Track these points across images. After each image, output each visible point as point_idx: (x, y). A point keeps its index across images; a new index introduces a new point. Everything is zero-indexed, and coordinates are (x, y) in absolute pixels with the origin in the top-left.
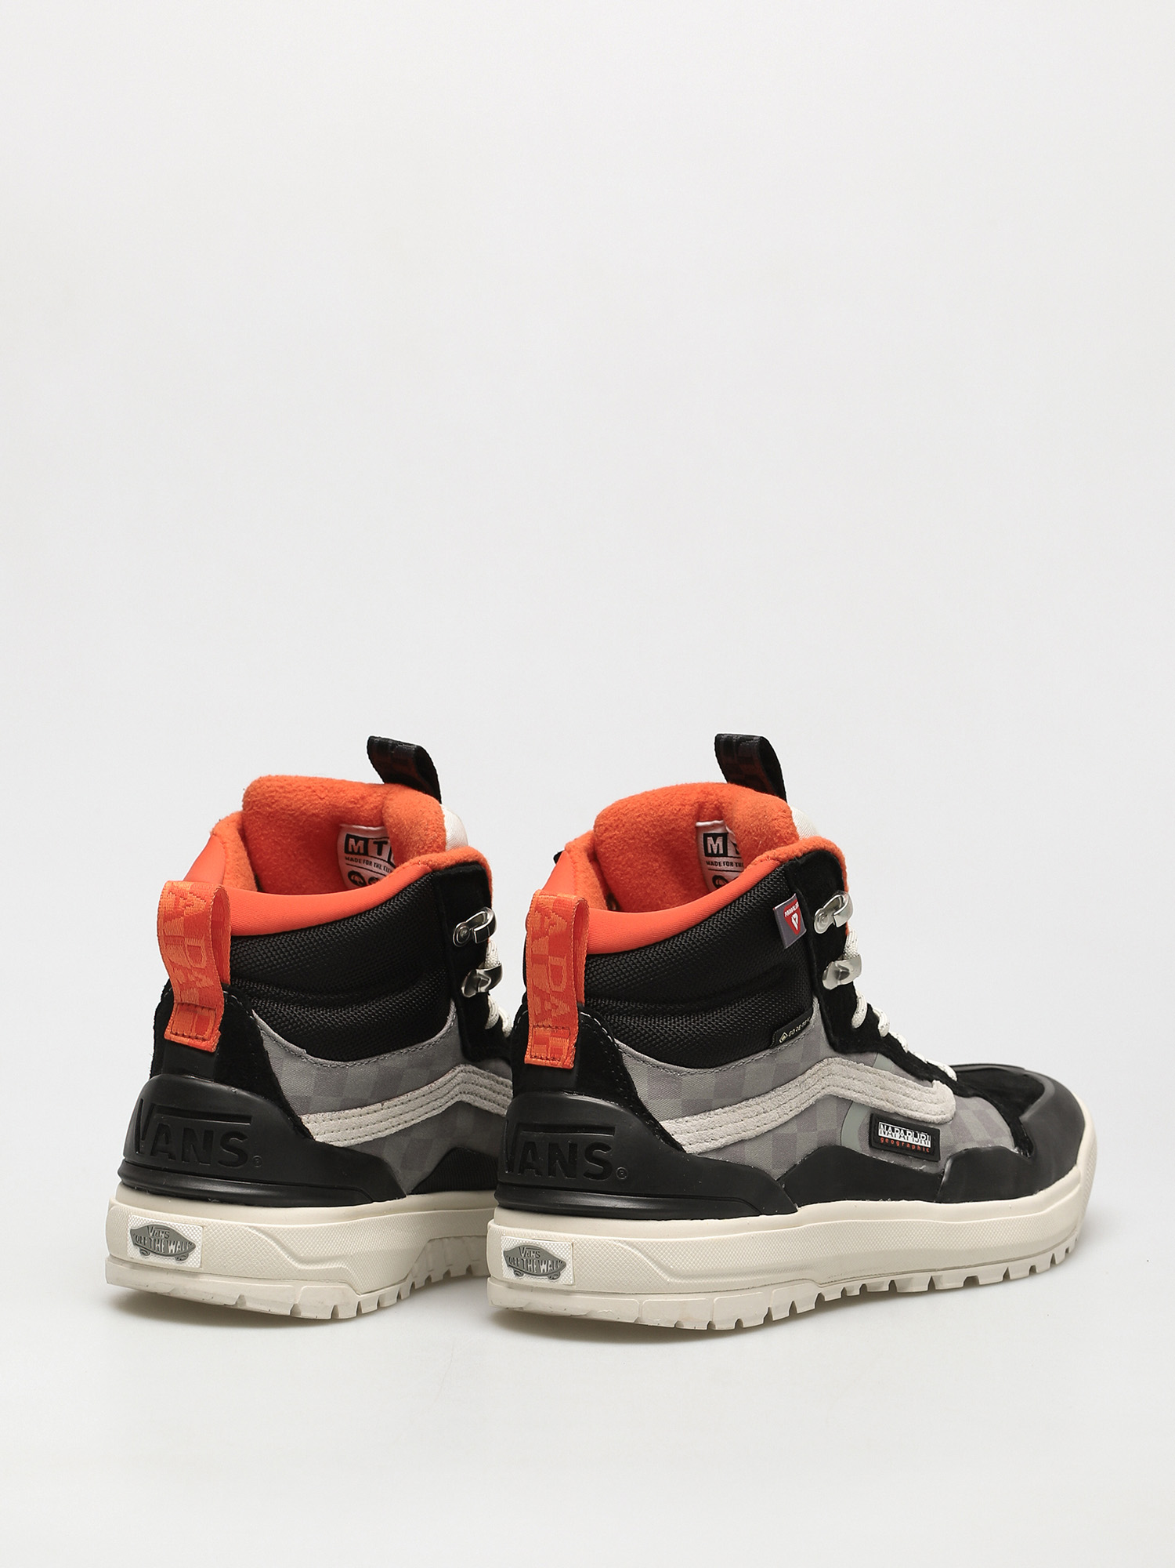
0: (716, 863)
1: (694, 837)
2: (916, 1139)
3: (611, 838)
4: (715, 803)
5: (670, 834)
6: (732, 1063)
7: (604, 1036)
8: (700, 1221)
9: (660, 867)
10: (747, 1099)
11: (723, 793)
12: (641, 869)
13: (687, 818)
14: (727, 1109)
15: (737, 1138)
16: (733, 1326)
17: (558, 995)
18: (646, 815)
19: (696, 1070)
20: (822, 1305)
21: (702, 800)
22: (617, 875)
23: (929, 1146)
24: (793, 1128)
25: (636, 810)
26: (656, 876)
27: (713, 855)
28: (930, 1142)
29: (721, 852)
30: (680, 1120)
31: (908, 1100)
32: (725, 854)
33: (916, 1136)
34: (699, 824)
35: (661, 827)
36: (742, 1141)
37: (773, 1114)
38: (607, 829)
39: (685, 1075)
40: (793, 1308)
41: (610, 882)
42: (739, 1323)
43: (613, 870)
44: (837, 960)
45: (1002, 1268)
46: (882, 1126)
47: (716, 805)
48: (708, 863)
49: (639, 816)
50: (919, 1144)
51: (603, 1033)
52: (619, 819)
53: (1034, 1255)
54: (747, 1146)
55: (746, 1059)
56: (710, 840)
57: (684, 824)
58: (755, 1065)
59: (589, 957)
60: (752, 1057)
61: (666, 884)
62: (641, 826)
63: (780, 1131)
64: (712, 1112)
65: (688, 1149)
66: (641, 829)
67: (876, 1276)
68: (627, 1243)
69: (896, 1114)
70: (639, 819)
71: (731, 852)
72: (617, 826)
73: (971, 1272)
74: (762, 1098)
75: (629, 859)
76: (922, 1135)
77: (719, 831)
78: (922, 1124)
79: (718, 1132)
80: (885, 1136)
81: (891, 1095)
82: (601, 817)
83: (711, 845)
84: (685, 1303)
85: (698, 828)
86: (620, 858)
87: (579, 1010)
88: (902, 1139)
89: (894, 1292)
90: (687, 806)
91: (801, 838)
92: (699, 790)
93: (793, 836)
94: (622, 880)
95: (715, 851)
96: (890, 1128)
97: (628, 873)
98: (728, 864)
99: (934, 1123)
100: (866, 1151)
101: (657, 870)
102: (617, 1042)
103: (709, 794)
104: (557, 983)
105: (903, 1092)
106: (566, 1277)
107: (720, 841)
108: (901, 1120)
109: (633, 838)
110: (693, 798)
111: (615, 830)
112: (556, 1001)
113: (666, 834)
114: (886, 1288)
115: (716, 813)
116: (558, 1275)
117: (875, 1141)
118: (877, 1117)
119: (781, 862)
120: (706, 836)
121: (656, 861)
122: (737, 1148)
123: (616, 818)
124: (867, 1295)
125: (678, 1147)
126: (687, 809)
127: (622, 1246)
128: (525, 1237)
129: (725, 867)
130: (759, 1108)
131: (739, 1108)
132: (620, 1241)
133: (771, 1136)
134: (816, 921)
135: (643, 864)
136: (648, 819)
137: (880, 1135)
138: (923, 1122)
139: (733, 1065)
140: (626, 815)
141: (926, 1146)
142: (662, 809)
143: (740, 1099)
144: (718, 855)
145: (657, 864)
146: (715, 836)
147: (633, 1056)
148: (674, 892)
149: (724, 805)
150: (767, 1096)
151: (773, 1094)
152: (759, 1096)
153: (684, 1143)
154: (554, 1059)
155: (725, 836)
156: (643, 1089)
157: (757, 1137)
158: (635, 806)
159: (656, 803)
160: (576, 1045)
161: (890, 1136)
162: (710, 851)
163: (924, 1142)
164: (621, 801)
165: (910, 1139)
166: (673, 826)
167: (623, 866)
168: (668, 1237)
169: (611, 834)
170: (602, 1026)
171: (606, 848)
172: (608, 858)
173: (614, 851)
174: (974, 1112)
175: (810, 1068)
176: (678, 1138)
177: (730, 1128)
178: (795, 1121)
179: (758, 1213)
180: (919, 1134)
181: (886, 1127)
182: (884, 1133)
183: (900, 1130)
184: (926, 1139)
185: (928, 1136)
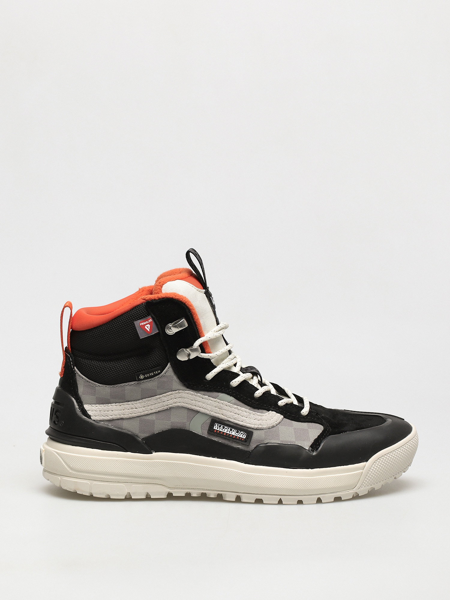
2: (237, 434)
6: (118, 385)
7: (71, 366)
10: (129, 401)
14: (117, 404)
15: (118, 417)
16: (104, 496)
19: (102, 385)
20: (170, 497)
24: (153, 417)
28: (245, 436)
30: (93, 405)
31: (238, 416)
33: (237, 432)
36: (122, 419)
37: (141, 410)
39: (97, 386)
40: (148, 495)
42: (108, 496)
44: (188, 348)
45: (278, 498)
46: (217, 425)
50: (239, 436)
53: (302, 495)
54: (124, 421)
55: (125, 384)
58: (128, 387)
60: (128, 383)
63: (144, 418)
64: (110, 404)
65: (94, 418)
68: (56, 452)
69: (228, 421)
73: (259, 497)
74: (135, 402)
76: (241, 432)
79: (110, 413)
80: (218, 430)
81: (226, 412)
88: (228, 432)
96: (222, 427)
99: (251, 428)
100: (206, 435)
102: (75, 367)
105: (235, 412)
108: (230, 424)
117: (211, 430)
118: (215, 420)
119: (146, 301)
122: (120, 421)
125: (88, 416)
127: (55, 454)
130: (133, 406)
133: (138, 419)
134: (166, 329)
137: (214, 428)
138: (245, 427)
143: (125, 401)
147: (80, 376)
151: (141, 401)
152: (134, 401)
153: (92, 415)
156: (81, 390)
157: (130, 418)
161: (220, 430)
163: (242, 436)
165: (234, 433)
168: (73, 453)
170: (72, 361)
174: (295, 428)
176: (89, 413)
177: (116, 412)
178: (155, 415)
179: (126, 451)
180: (239, 432)
181: (219, 425)
182: (218, 428)
183: (228, 428)
184: (244, 435)
185: (245, 433)
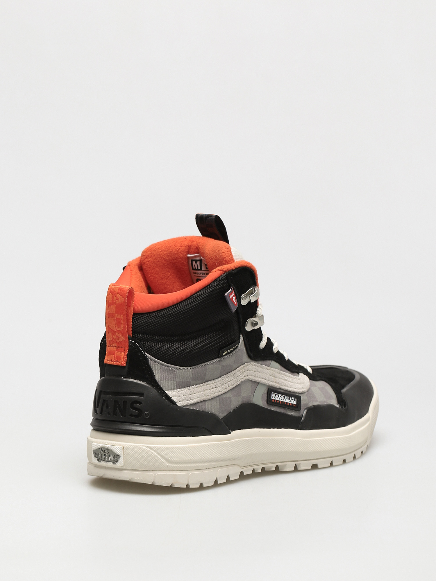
0: (197, 273)
1: (187, 261)
2: (290, 401)
3: (148, 261)
4: (196, 246)
5: (175, 260)
6: (200, 365)
7: (140, 352)
8: (183, 437)
9: (171, 275)
10: (208, 381)
11: (199, 241)
12: (162, 276)
13: (183, 252)
14: (198, 386)
15: (202, 399)
16: (198, 486)
17: (119, 332)
18: (164, 251)
19: (183, 367)
20: (243, 477)
21: (190, 244)
22: (151, 278)
23: (296, 404)
24: (229, 395)
25: (160, 249)
26: (169, 279)
27: (195, 269)
28: (296, 402)
29: (199, 268)
30: (175, 390)
31: (286, 382)
32: (201, 269)
33: (289, 399)
34: (189, 255)
35: (171, 256)
36: (204, 401)
37: (220, 388)
38: (146, 258)
39: (178, 370)
40: (228, 477)
41: (149, 282)
42: (201, 485)
43: (150, 276)
44: (252, 317)
45: (330, 460)
46: (273, 394)
47: (196, 247)
48: (194, 273)
49: (161, 251)
50: (291, 402)
51: (140, 350)
52: (152, 253)
53: (345, 455)
54: (207, 403)
55: (207, 363)
56: (194, 263)
57: (181, 255)
58: (211, 366)
59: (134, 314)
60: (210, 362)
61: (174, 283)
62: (162, 256)
63: (223, 396)
64: (191, 387)
65: (179, 404)
66: (162, 257)
67: (269, 463)
68: (149, 447)
69: (280, 389)
70: (161, 253)
71: (203, 268)
72: (151, 256)
73: (314, 462)
74: (215, 381)
75: (157, 271)
76: (292, 399)
77: (198, 259)
78: (293, 394)
79: (193, 396)
80: (275, 399)
81: (278, 380)
82: (144, 252)
83: (195, 265)
84: (175, 475)
85: (188, 257)
86: (153, 271)
87: (129, 339)
88: (283, 400)
89: (278, 471)
90: (183, 247)
91: (235, 261)
92: (188, 240)
93: (232, 260)
94: (154, 281)
95: (196, 268)
96: (277, 395)
97: (156, 278)
98: (203, 274)
99: (298, 393)
100: (266, 406)
101: (169, 276)
102: (146, 354)
103: (193, 241)
104: (119, 326)
105: (284, 379)
106: (121, 462)
107: (198, 263)
108: (283, 391)
109: (158, 262)
110: (186, 243)
111: (150, 258)
112: (118, 335)
113: (173, 260)
114: (274, 469)
115: (197, 250)
116: (117, 462)
117: (269, 401)
118: (271, 390)
119: (224, 272)
120: (192, 261)
121: (169, 272)
122: (202, 404)
123: (151, 252)
124: (265, 472)
125: (174, 403)
126: (183, 248)
127: (146, 448)
128: (102, 443)
129: (201, 275)
130: (213, 386)
131: (204, 385)
132: (145, 446)
133: (218, 398)
134: (242, 299)
135: (163, 273)
136: (165, 253)
137: (272, 398)
138: (293, 392)
140: (155, 251)
141: (294, 403)
142: (171, 248)
143: (204, 381)
144: (198, 270)
145: (170, 274)
146: (196, 261)
147: (153, 360)
148: (178, 286)
149: (200, 247)
150: (217, 380)
151: (220, 379)
152: (213, 380)
153: (177, 401)
154: (117, 361)
155: (201, 261)
156: (158, 376)
157: (212, 399)
158: (159, 247)
159: (169, 246)
160: (127, 355)
161: (277, 399)
162: (194, 268)
163: (293, 402)
164: (153, 245)
165: (287, 400)
166: (177, 256)
167: (154, 274)
168: (168, 444)
169: (148, 260)
170: (139, 347)
171: (146, 266)
172: (147, 271)
173: (150, 267)
174: (319, 388)
175: (238, 367)
176: (174, 399)
177: (199, 394)
178: (231, 392)
179: (212, 434)
180: (291, 398)
181: (275, 394)
182: (274, 397)
183: (282, 396)
184: (294, 400)
185: (295, 399)
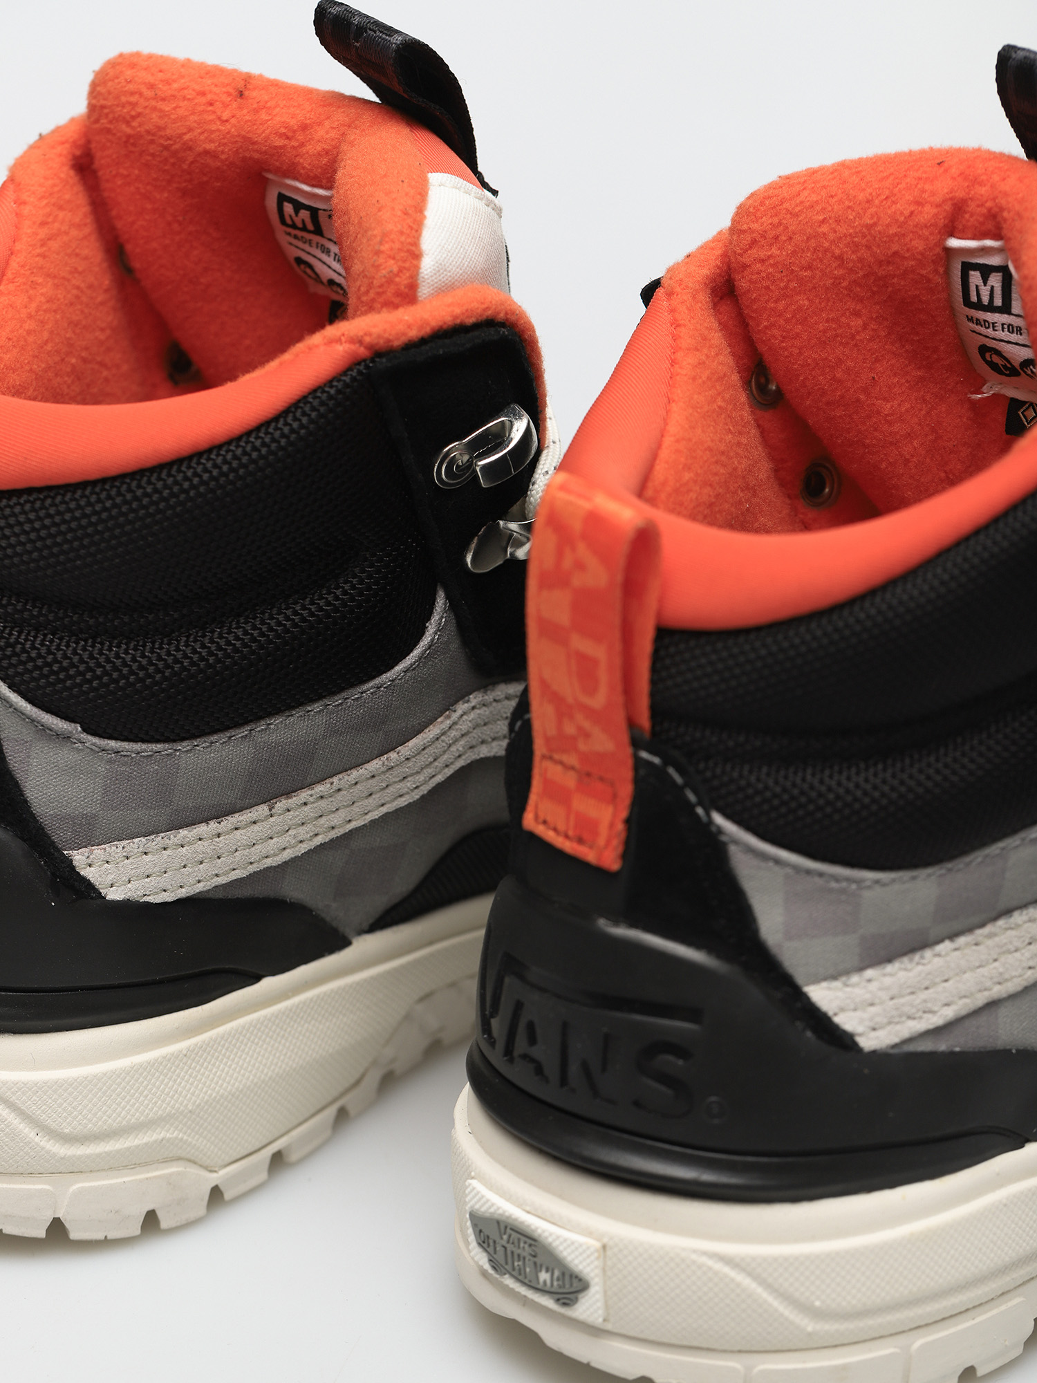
0: (986, 324)
1: (941, 270)
3: (762, 261)
4: (989, 204)
5: (889, 263)
7: (691, 807)
9: (865, 326)
10: (1011, 912)
11: (1005, 187)
12: (825, 331)
13: (926, 232)
14: (962, 940)
15: (981, 999)
17: (590, 713)
18: (838, 221)
19: (893, 876)
21: (960, 194)
22: (774, 336)
25: (818, 208)
26: (856, 345)
27: (979, 306)
29: (998, 302)
30: (854, 979)
32: (1006, 309)
34: (954, 243)
35: (868, 247)
36: (992, 1005)
38: (754, 242)
39: (868, 886)
41: (763, 348)
43: (766, 327)
47: (990, 210)
48: (971, 319)
49: (823, 221)
51: (687, 802)
52: (780, 223)
54: (1003, 1012)
55: (1010, 841)
56: (975, 277)
57: (919, 245)
61: (877, 360)
62: (826, 245)
64: (927, 953)
65: (868, 1042)
66: (826, 250)
70: (824, 229)
71: (1016, 307)
72: (776, 238)
75: (800, 309)
77: (995, 261)
82: (744, 213)
83: (977, 286)
85: (949, 251)
86: (781, 305)
87: (636, 743)
90: (927, 208)
92: (954, 171)
94: (785, 349)
95: (985, 300)
97: (797, 336)
98: (1011, 328)
101: (858, 332)
102: (718, 819)
103: (976, 181)
106: (589, 1307)
107: (995, 280)
109: (809, 267)
110: (943, 187)
111: (771, 245)
112: (587, 725)
113: (880, 263)
115: (990, 226)
120: (967, 268)
121: (857, 314)
122: (983, 1019)
123: (776, 220)
125: (843, 1041)
126: (928, 213)
127: (708, 1263)
129: (1005, 335)
131: (991, 936)
132: (703, 1253)
135: (827, 321)
136: (842, 229)
139: (978, 857)
140: (796, 215)
142: (873, 210)
143: (993, 916)
144: (991, 308)
145: (860, 322)
146: (986, 271)
147: (751, 851)
148: (895, 375)
149: (1005, 214)
153: (858, 1029)
154: (580, 841)
155: (1004, 270)
156: (772, 919)
158: (814, 197)
159: (861, 196)
160: (628, 821)
162: (974, 298)
164: (787, 181)
166: (895, 247)
167: (787, 321)
168: (813, 1238)
169: (763, 254)
170: (686, 785)
171: (750, 281)
172: (755, 300)
173: (767, 288)
176: (847, 1021)
177: (969, 980)
179: (1024, 1141)
